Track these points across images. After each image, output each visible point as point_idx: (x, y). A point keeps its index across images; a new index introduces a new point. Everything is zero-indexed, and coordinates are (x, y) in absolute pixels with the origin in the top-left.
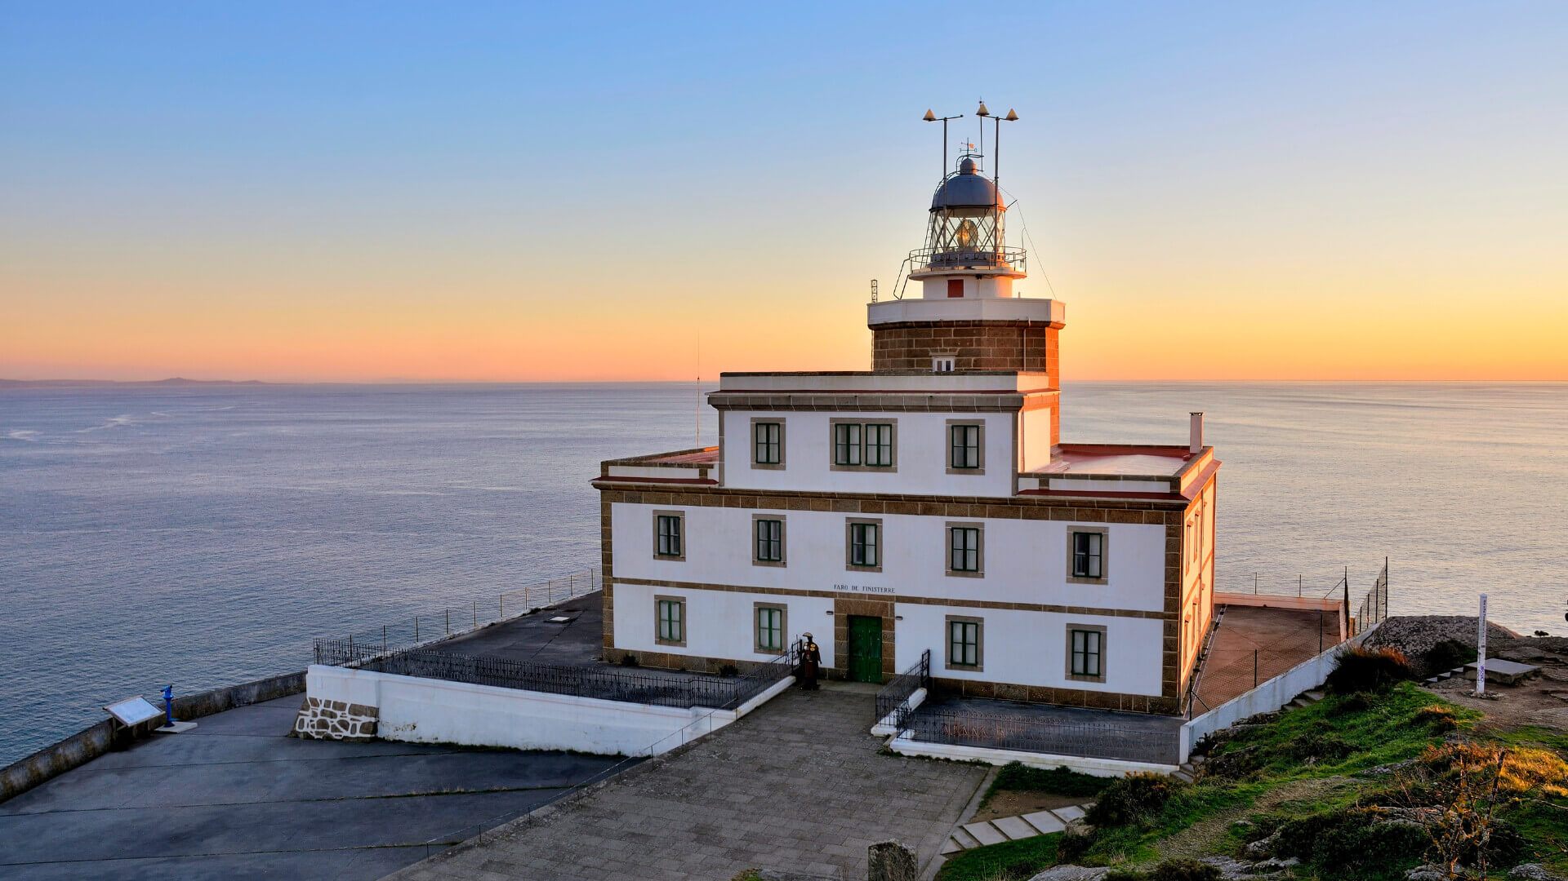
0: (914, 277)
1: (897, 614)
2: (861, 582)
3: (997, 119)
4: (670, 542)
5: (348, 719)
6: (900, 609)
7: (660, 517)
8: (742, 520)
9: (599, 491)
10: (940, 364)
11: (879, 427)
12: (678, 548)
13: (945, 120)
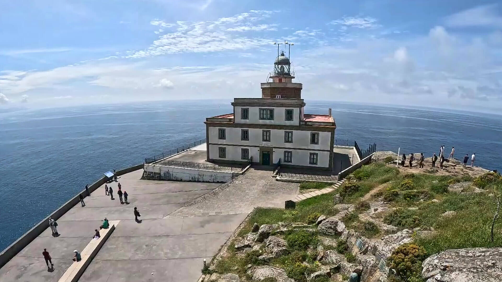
0: (270, 77)
1: (273, 151)
2: (264, 144)
3: (290, 45)
4: (222, 135)
5: (154, 175)
6: (274, 150)
7: (220, 130)
8: (239, 131)
9: (205, 124)
10: (278, 96)
11: (263, 110)
12: (224, 136)
13: (278, 44)
